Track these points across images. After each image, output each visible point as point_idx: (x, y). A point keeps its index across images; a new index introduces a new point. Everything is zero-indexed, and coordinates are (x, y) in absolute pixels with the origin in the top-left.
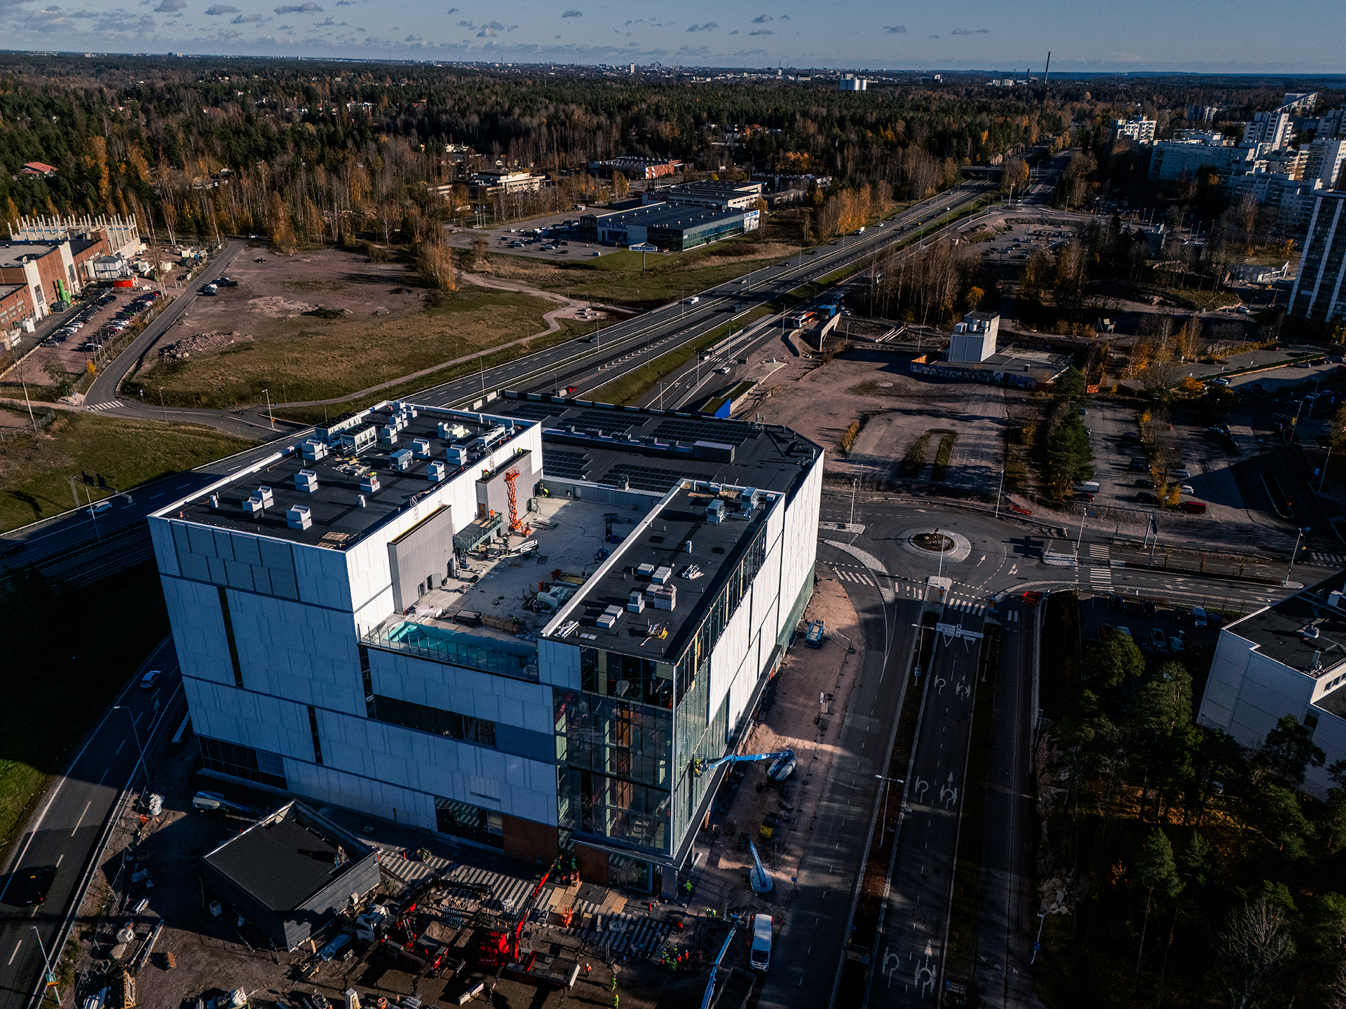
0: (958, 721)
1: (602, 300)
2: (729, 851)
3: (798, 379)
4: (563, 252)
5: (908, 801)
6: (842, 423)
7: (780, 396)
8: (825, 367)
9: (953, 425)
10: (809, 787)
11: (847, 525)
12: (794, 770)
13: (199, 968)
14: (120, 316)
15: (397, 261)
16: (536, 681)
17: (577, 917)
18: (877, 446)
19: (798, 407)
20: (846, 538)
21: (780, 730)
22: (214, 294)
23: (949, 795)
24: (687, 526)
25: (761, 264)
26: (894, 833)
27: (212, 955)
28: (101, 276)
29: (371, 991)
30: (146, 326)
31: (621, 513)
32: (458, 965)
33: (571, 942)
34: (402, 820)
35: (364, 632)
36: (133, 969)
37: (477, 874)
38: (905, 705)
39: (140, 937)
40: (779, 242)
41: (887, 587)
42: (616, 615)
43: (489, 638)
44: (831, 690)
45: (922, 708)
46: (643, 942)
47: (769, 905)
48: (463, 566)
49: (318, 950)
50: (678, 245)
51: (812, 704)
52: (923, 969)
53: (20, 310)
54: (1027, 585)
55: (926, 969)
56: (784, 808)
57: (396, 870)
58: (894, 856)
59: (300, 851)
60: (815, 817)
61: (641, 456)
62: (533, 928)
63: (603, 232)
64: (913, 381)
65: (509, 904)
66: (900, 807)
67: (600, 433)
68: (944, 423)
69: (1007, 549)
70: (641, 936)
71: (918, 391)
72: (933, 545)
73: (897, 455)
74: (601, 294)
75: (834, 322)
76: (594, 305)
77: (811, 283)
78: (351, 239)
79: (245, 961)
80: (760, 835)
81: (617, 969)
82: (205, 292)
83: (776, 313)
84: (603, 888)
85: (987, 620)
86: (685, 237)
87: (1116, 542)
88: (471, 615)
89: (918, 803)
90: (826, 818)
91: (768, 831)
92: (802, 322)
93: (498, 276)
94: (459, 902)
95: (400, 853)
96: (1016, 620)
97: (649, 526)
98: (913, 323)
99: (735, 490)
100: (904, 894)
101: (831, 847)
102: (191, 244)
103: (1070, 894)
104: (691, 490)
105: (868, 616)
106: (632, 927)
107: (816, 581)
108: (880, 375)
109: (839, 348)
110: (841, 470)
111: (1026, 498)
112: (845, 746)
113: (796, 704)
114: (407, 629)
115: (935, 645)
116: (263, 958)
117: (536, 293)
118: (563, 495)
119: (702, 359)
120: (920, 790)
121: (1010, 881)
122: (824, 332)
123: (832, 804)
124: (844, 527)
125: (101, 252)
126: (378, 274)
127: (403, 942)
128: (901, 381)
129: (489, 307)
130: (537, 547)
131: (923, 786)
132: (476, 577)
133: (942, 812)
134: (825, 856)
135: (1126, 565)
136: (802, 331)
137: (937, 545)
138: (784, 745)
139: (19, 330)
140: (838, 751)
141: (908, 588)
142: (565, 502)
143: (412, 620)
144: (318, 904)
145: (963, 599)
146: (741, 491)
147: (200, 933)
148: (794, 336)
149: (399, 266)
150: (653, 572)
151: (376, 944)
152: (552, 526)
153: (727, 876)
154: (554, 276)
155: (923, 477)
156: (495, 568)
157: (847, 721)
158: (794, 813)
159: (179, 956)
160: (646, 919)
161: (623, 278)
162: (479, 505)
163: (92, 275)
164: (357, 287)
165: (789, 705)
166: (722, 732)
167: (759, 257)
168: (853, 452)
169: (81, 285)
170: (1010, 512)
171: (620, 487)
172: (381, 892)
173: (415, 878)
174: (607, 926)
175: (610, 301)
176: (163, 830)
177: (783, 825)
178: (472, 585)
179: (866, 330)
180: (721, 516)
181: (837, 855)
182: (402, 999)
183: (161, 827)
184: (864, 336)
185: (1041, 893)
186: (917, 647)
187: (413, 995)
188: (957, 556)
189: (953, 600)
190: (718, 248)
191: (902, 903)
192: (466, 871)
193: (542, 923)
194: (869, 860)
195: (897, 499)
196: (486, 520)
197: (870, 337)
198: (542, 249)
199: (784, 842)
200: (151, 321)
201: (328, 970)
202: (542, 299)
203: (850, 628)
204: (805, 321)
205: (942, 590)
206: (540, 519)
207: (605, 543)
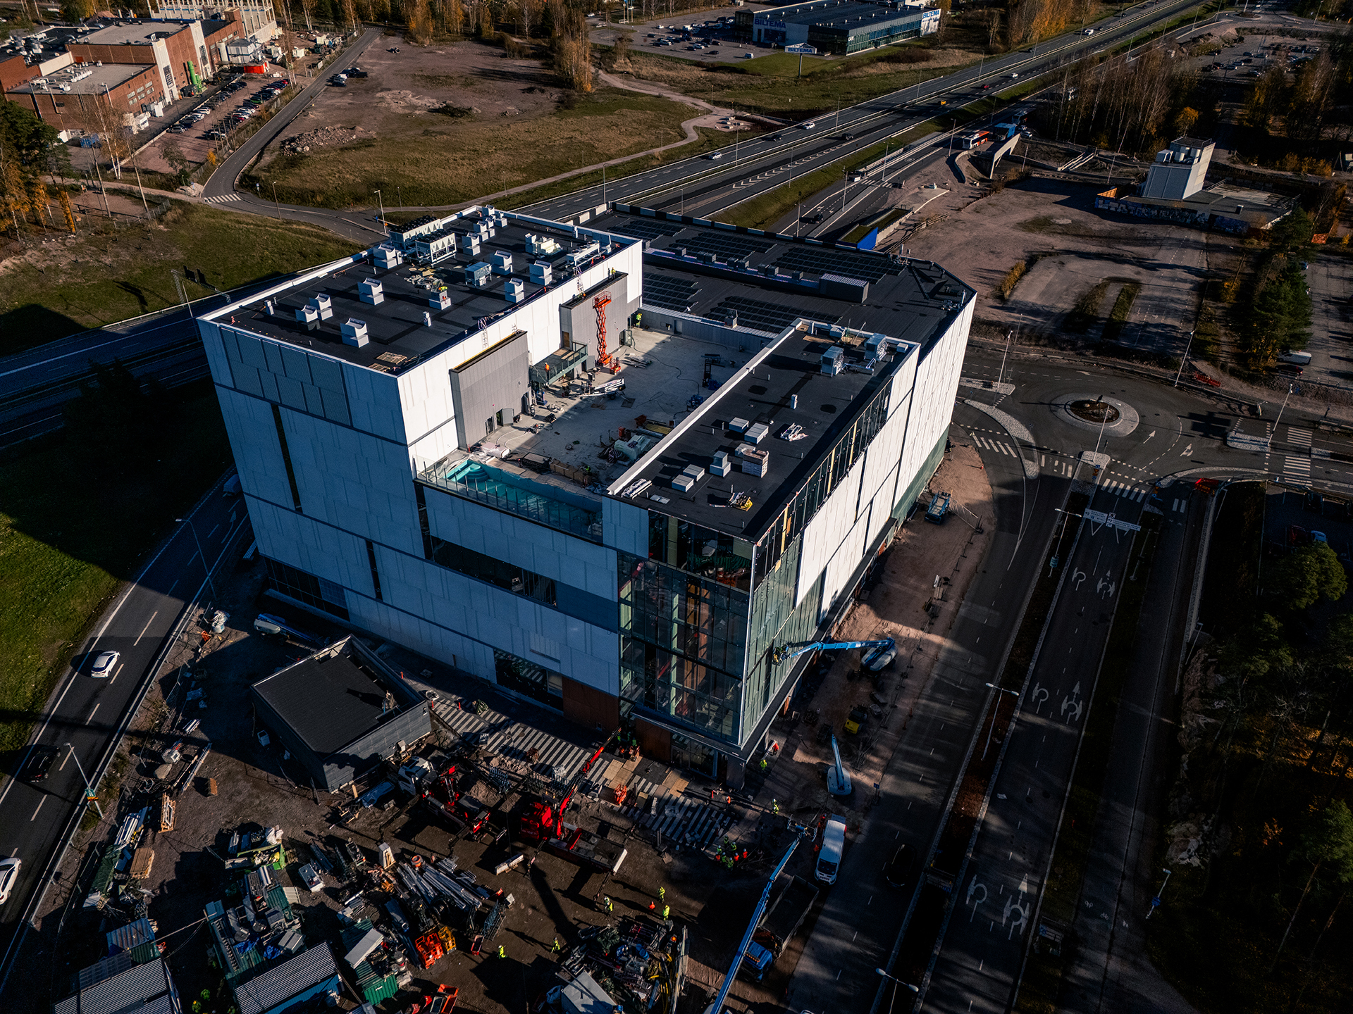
0: (1094, 623)
1: (749, 108)
2: (808, 744)
3: (959, 210)
4: (713, 53)
5: (1022, 710)
6: (1005, 263)
7: (936, 227)
8: (993, 197)
9: (1138, 273)
10: (908, 681)
11: (994, 384)
12: (893, 661)
13: (240, 799)
14: (248, 104)
15: (534, 57)
16: (599, 542)
17: (632, 795)
18: (1043, 294)
19: (956, 242)
20: (990, 399)
21: (883, 611)
22: (342, 85)
23: (1072, 708)
24: (796, 376)
25: (934, 72)
26: (1001, 745)
27: (255, 786)
28: (233, 60)
29: (408, 847)
30: (272, 115)
31: (724, 355)
32: (499, 833)
33: (621, 823)
34: (461, 666)
35: (420, 469)
36: (176, 791)
37: (533, 734)
38: (1034, 599)
39: (186, 758)
40: (960, 48)
41: (1032, 460)
42: (695, 477)
43: (555, 488)
44: (948, 572)
45: (1054, 604)
46: (699, 832)
47: (846, 809)
48: (540, 402)
49: (360, 795)
50: (841, 48)
51: (924, 587)
52: (1013, 907)
53: (148, 92)
54: (1202, 470)
55: (1018, 906)
56: (876, 702)
57: (450, 720)
58: (997, 771)
59: (349, 691)
60: (911, 716)
61: (758, 288)
62: (584, 801)
63: (760, 31)
64: (1096, 218)
65: (560, 772)
66: (1012, 716)
67: (714, 258)
68: (1128, 271)
69: (1183, 425)
70: (699, 826)
71: (1101, 231)
72: (1093, 414)
73: (1065, 305)
74: (748, 101)
75: (1012, 144)
76: (739, 113)
77: (990, 97)
78: (489, 31)
79: (286, 797)
80: (845, 730)
81: (667, 859)
82: (335, 82)
83: (944, 131)
84: (664, 767)
85: (1147, 508)
86: (851, 39)
87: (1322, 427)
88: (539, 459)
89: (1034, 714)
90: (922, 718)
91: (854, 727)
92: (974, 142)
93: (639, 77)
94: (510, 763)
95: (456, 702)
96: (1182, 511)
97: (750, 373)
98: (1107, 149)
99: (860, 336)
100: (1003, 817)
101: (925, 753)
102: (326, 30)
103: (1205, 844)
104: (807, 333)
105: (1004, 492)
106: (689, 814)
107: (948, 446)
108: (1058, 209)
109: (1012, 175)
110: (995, 319)
111: (1216, 366)
112: (956, 639)
113: (905, 585)
114: (468, 470)
115: (1080, 532)
116: (304, 796)
117: (677, 97)
118: (662, 329)
119: (852, 180)
120: (1038, 698)
121: (1133, 817)
122: (998, 155)
123: (932, 704)
124: (990, 386)
125: (235, 34)
126: (513, 70)
127: (444, 799)
128: (1082, 219)
129: (624, 111)
130: (623, 387)
131: (1042, 695)
132: (552, 417)
133: (1062, 727)
134: (916, 762)
135: (1332, 456)
136: (971, 153)
137: (1097, 415)
138: (885, 631)
139: (148, 114)
140: (947, 644)
141: (1056, 463)
142: (662, 337)
143: (476, 460)
144: (362, 748)
145: (1120, 480)
146: (867, 338)
147: (246, 762)
148: (962, 158)
149: (535, 63)
150: (747, 429)
151: (417, 798)
152: (646, 364)
153: (802, 770)
154: (699, 79)
155: (1093, 333)
156: (575, 408)
157: (962, 611)
158: (887, 708)
159: (221, 783)
160: (705, 808)
161: (774, 83)
162: (563, 333)
163: (225, 59)
164: (489, 84)
165: (897, 586)
166: (813, 614)
167: (932, 64)
168: (1013, 298)
169: (213, 69)
170: (1193, 382)
171: (726, 324)
172: (431, 742)
173: (468, 731)
174: (663, 808)
175: (758, 110)
176: (223, 649)
177: (873, 720)
178: (547, 424)
179: (1048, 156)
180: (838, 367)
181: (930, 763)
182: (438, 860)
183: (223, 646)
184: (1045, 163)
185: (1170, 836)
186: (1058, 533)
187: (450, 857)
188: (1121, 430)
189: (1108, 481)
190: (887, 53)
191: (998, 827)
192: (521, 729)
193: (593, 797)
194: (967, 773)
195: (1058, 357)
196: (570, 351)
197: (1052, 164)
198: (690, 49)
199: (872, 740)
200: (278, 110)
201: (367, 818)
202: (682, 104)
203: (982, 504)
204: (977, 141)
205: (1096, 469)
206: (633, 355)
207: (701, 388)
